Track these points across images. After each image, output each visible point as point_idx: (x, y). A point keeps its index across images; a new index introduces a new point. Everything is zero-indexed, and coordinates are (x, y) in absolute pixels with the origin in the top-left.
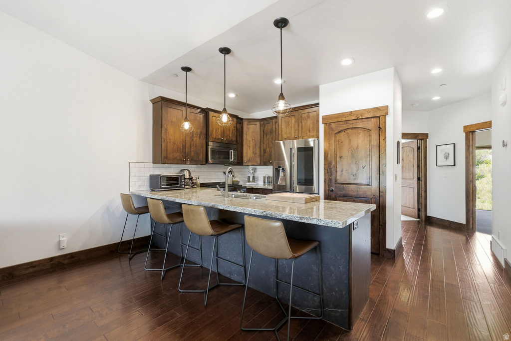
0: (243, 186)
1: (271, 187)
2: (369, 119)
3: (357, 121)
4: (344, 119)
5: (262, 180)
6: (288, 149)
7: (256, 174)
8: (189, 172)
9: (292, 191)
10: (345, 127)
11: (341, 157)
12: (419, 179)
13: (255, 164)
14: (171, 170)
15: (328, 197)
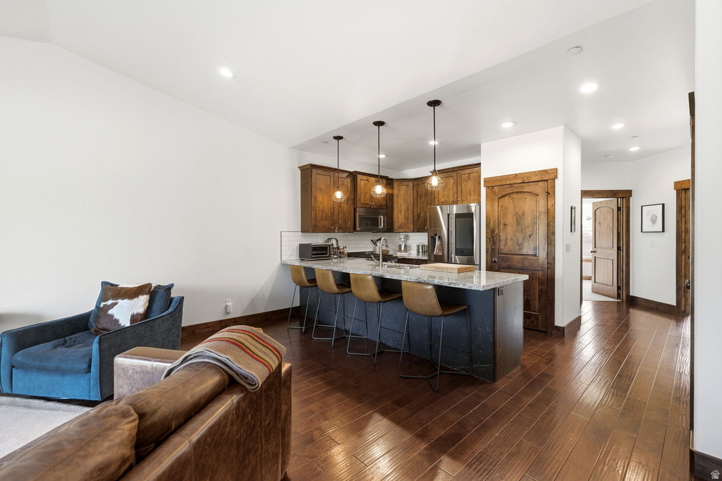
0: (394, 255)
1: (426, 258)
2: (536, 183)
3: (523, 184)
4: (508, 182)
5: (416, 248)
6: (444, 215)
7: (409, 243)
8: (337, 241)
9: (449, 262)
10: (509, 191)
11: (505, 225)
12: (619, 248)
13: (407, 230)
14: (318, 239)
15: (489, 268)
